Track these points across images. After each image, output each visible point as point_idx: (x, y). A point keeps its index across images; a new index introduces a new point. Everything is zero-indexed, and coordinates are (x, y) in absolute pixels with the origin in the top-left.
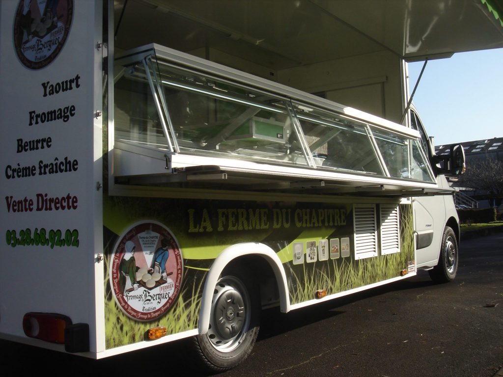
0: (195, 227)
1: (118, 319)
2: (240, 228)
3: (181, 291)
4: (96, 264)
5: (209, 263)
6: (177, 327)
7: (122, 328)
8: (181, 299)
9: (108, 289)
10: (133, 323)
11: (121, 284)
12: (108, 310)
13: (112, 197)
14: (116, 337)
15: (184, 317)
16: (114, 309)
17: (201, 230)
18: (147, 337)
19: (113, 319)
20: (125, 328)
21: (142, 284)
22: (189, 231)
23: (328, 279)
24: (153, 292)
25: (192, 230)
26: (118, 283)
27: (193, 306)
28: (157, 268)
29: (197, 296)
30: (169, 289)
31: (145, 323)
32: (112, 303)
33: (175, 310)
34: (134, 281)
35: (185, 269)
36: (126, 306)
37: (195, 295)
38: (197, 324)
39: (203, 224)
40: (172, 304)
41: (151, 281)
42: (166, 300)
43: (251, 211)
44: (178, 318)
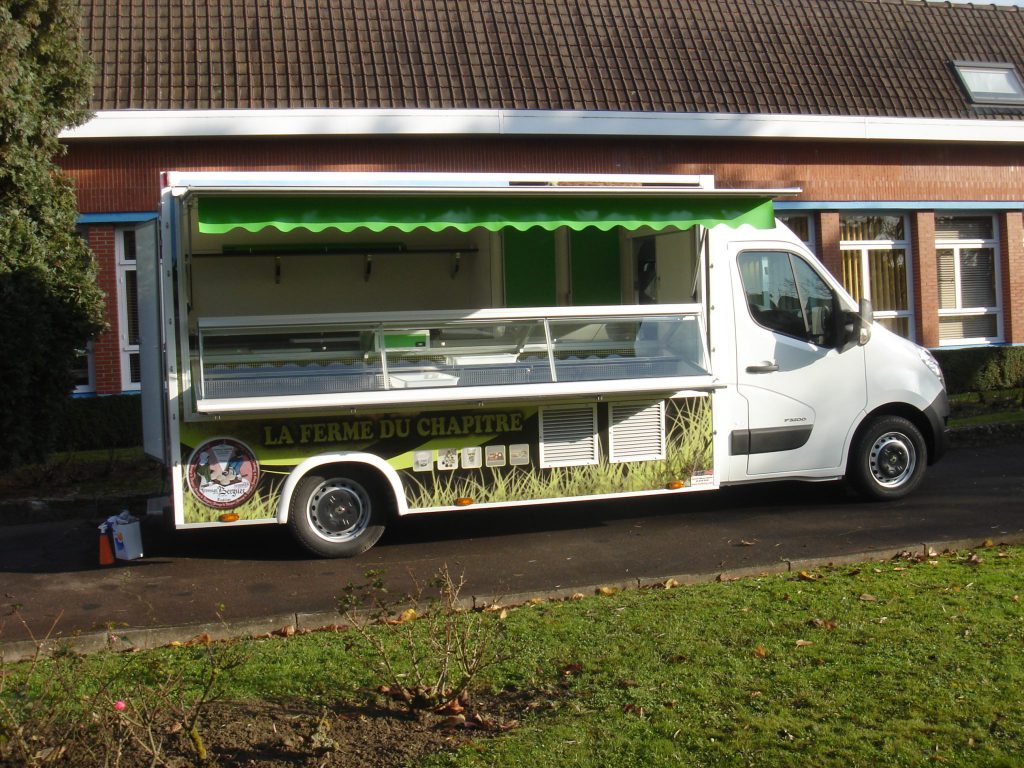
0: (273, 440)
1: (195, 505)
2: (331, 439)
3: (257, 489)
4: (174, 468)
5: (291, 468)
6: (253, 515)
7: (198, 511)
8: (257, 494)
9: (185, 484)
10: (208, 509)
11: (197, 482)
12: (185, 498)
13: (188, 423)
14: (193, 517)
15: (261, 508)
16: (191, 498)
17: (280, 442)
18: (221, 519)
19: (190, 504)
20: (201, 512)
21: (216, 482)
22: (267, 443)
23: (479, 487)
24: (226, 488)
25: (269, 442)
26: (194, 481)
27: (271, 501)
28: (231, 471)
29: (275, 493)
30: (245, 486)
31: (220, 509)
32: (189, 494)
33: (251, 502)
34: (209, 480)
35: (261, 473)
36: (202, 497)
37: (273, 491)
38: (275, 514)
39: (282, 437)
40: (247, 498)
41: (226, 480)
42: (240, 495)
43: (346, 425)
44: (255, 509)
